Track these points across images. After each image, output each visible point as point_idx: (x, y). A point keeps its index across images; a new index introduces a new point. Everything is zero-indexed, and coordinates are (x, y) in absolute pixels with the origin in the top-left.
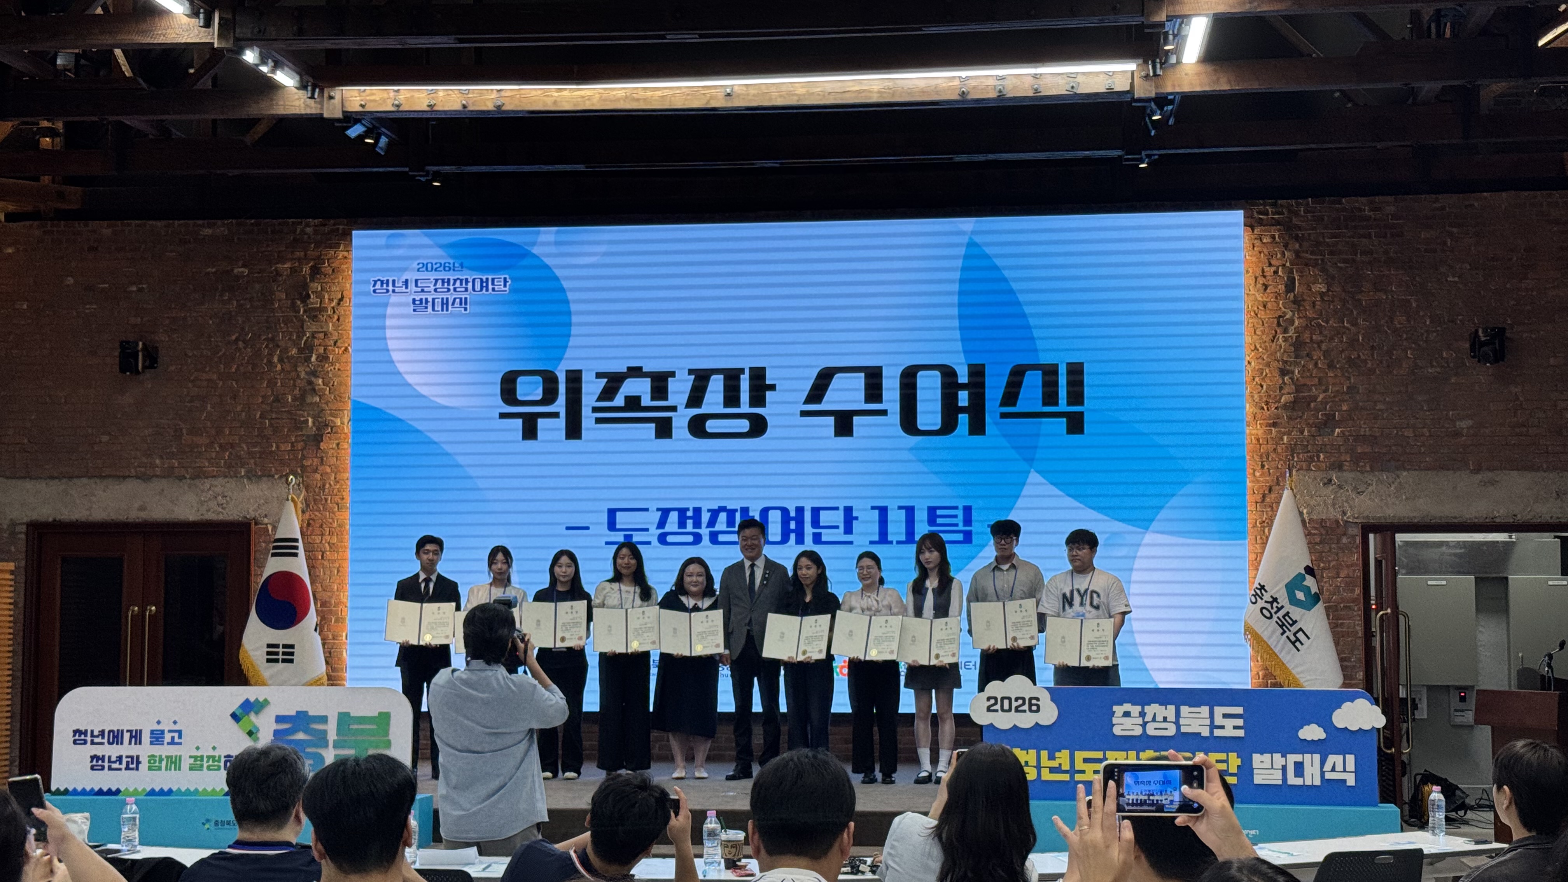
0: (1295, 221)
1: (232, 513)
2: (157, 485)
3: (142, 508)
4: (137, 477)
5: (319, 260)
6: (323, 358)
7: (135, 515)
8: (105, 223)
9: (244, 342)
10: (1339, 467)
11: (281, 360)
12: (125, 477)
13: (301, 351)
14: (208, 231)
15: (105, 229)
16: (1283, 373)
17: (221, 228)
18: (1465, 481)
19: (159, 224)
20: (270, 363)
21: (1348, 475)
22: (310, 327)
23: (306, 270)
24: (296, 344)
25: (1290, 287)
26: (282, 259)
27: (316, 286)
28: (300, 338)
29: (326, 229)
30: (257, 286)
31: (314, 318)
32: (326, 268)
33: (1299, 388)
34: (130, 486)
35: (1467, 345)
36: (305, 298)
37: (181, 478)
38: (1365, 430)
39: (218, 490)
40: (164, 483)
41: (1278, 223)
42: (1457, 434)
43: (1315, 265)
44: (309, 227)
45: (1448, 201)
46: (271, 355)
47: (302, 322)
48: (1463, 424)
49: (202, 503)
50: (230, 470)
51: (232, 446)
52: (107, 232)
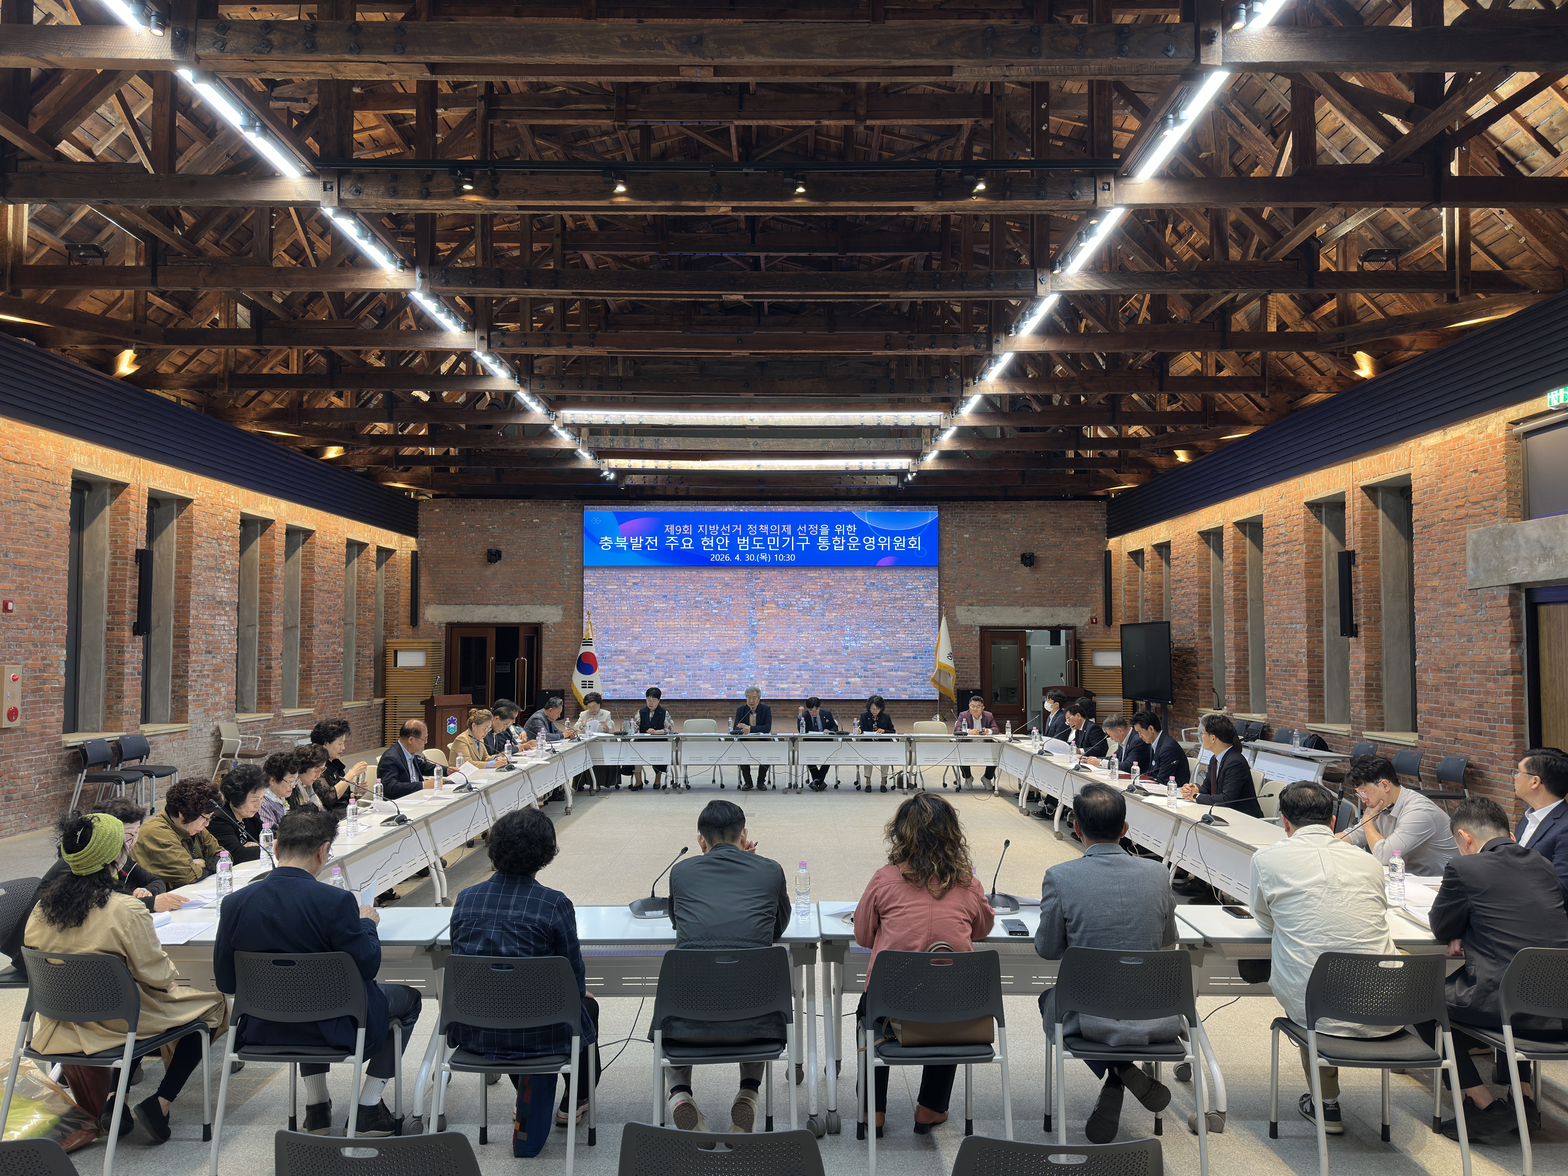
0: (957, 510)
1: (533, 619)
2: (501, 607)
3: (495, 617)
4: (493, 604)
6: (572, 557)
7: (492, 620)
8: (478, 500)
9: (538, 549)
10: (972, 604)
11: (553, 557)
12: (487, 604)
13: (561, 554)
14: (522, 504)
16: (952, 568)
17: (527, 503)
18: (1018, 610)
19: (502, 501)
20: (548, 558)
21: (976, 607)
23: (564, 521)
24: (559, 551)
25: (955, 536)
26: (553, 516)
27: (568, 527)
28: (561, 548)
29: (572, 504)
30: (543, 527)
32: (571, 520)
33: (957, 574)
34: (490, 608)
35: (1020, 559)
37: (512, 605)
38: (982, 591)
39: (529, 610)
40: (504, 607)
41: (950, 510)
42: (1016, 592)
43: (963, 526)
44: (565, 504)
45: (1013, 503)
46: (549, 555)
48: (1019, 589)
49: (521, 615)
50: (532, 602)
51: (533, 592)
52: (480, 503)
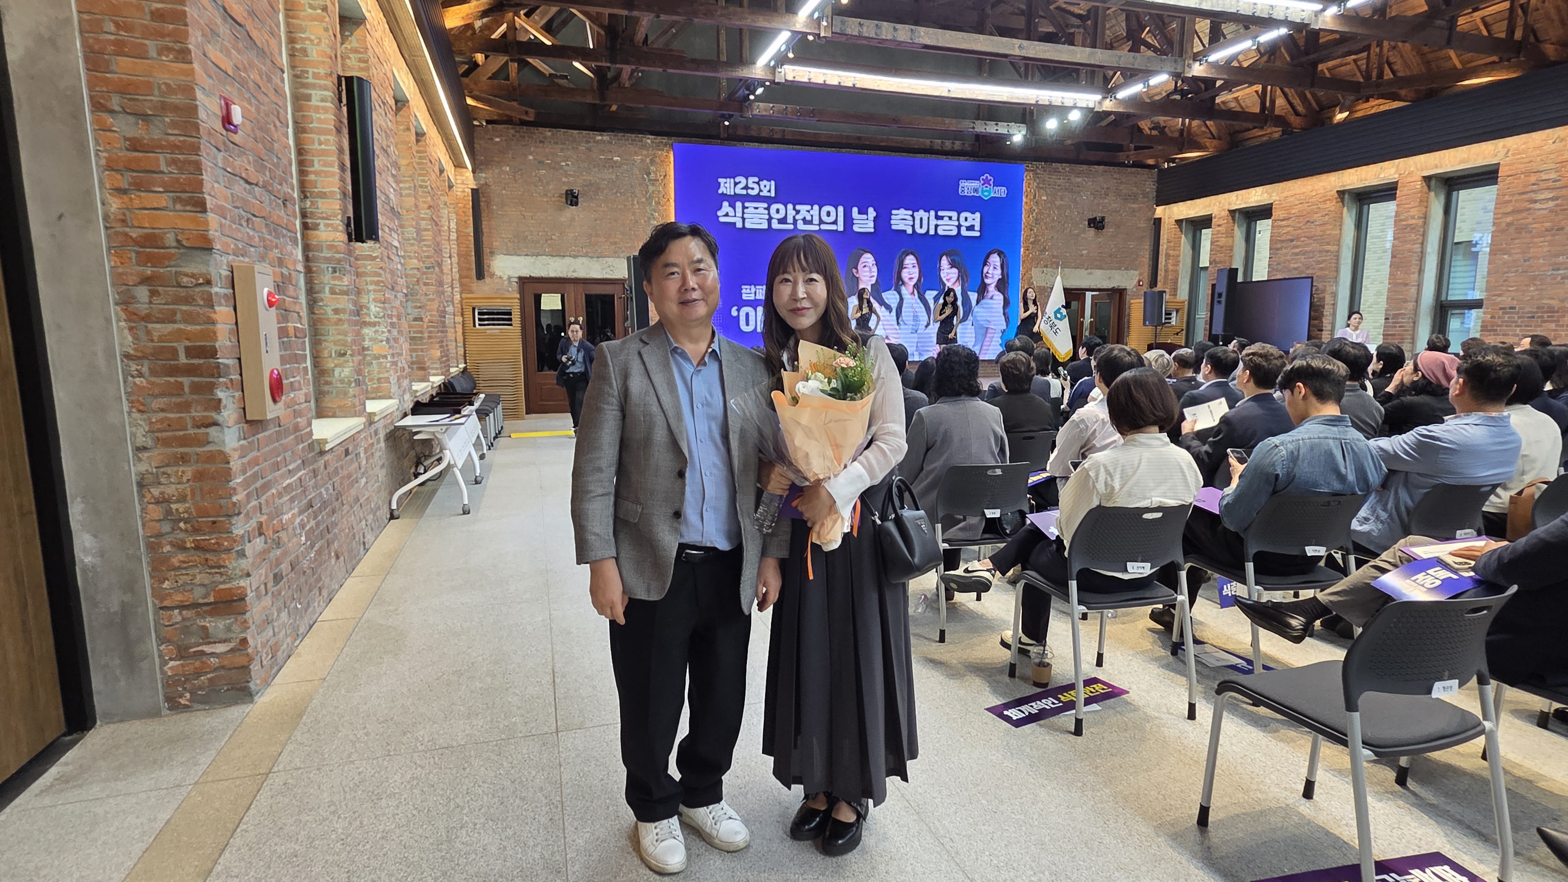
0: (1038, 171)
1: (617, 275)
2: (580, 260)
3: (574, 271)
4: (570, 256)
5: (655, 156)
6: (658, 203)
7: (571, 274)
8: (548, 129)
9: (621, 193)
10: (1046, 266)
11: (638, 203)
12: (564, 256)
13: (647, 199)
14: (599, 138)
15: (548, 133)
16: (1031, 230)
17: (606, 137)
18: (1083, 272)
19: (576, 132)
20: (633, 204)
21: (1049, 270)
22: (651, 188)
23: (648, 160)
24: (645, 196)
25: (1035, 197)
26: (636, 154)
27: (653, 168)
28: (647, 193)
29: (657, 141)
30: (625, 167)
31: (653, 185)
32: (657, 160)
33: (1036, 236)
35: (1087, 223)
36: (648, 174)
37: (592, 257)
38: (1055, 254)
39: (610, 263)
40: (583, 260)
41: (1032, 171)
42: (1082, 255)
43: (1042, 188)
44: (649, 140)
45: (1085, 167)
46: (633, 201)
47: (647, 186)
48: (1085, 252)
49: (603, 269)
50: (616, 254)
51: (616, 243)
52: (549, 134)
